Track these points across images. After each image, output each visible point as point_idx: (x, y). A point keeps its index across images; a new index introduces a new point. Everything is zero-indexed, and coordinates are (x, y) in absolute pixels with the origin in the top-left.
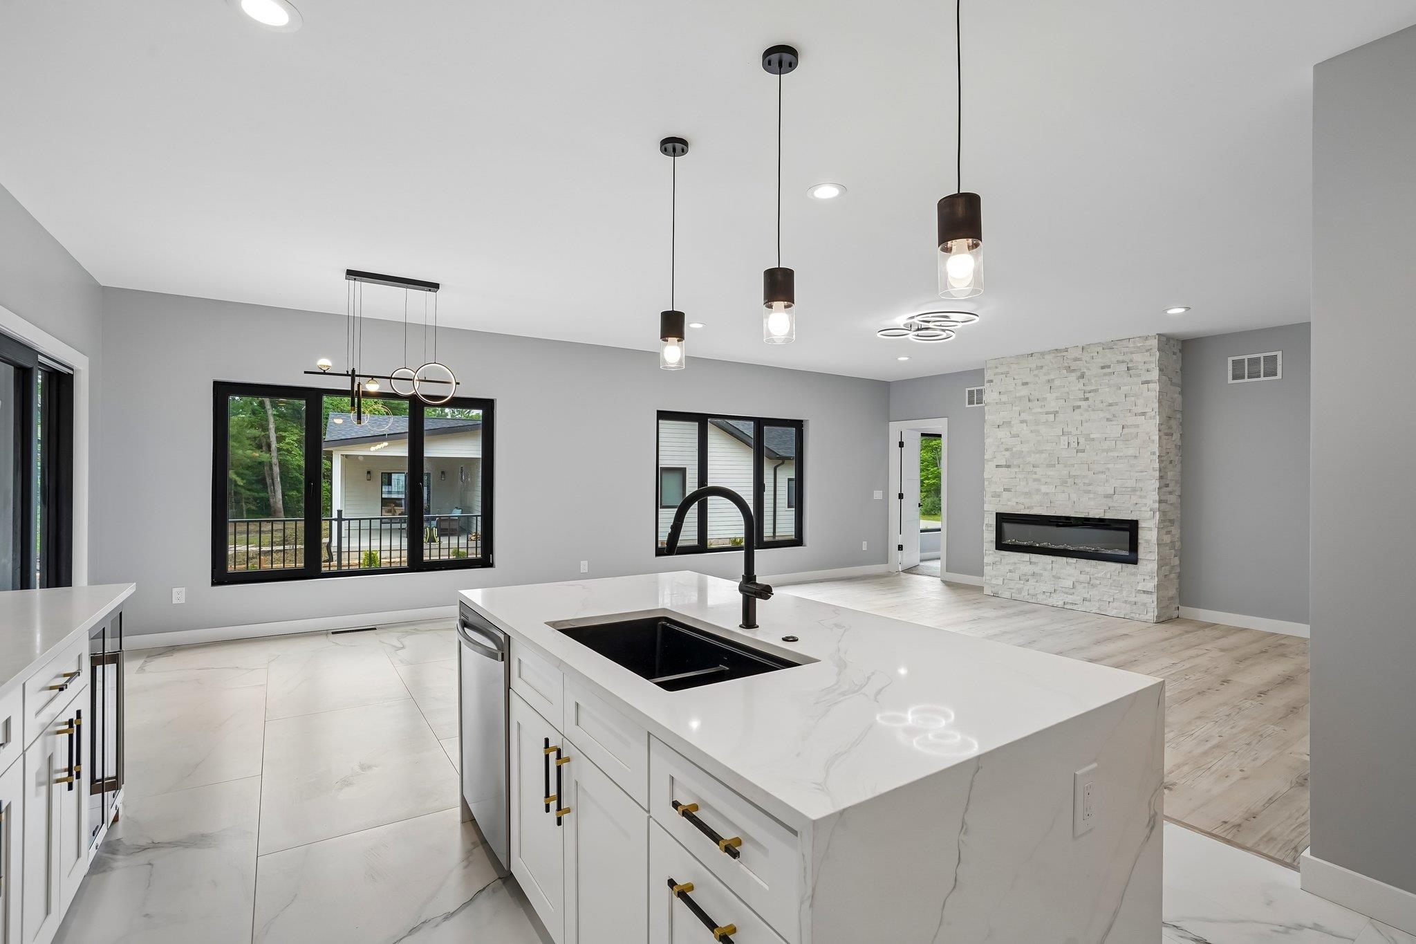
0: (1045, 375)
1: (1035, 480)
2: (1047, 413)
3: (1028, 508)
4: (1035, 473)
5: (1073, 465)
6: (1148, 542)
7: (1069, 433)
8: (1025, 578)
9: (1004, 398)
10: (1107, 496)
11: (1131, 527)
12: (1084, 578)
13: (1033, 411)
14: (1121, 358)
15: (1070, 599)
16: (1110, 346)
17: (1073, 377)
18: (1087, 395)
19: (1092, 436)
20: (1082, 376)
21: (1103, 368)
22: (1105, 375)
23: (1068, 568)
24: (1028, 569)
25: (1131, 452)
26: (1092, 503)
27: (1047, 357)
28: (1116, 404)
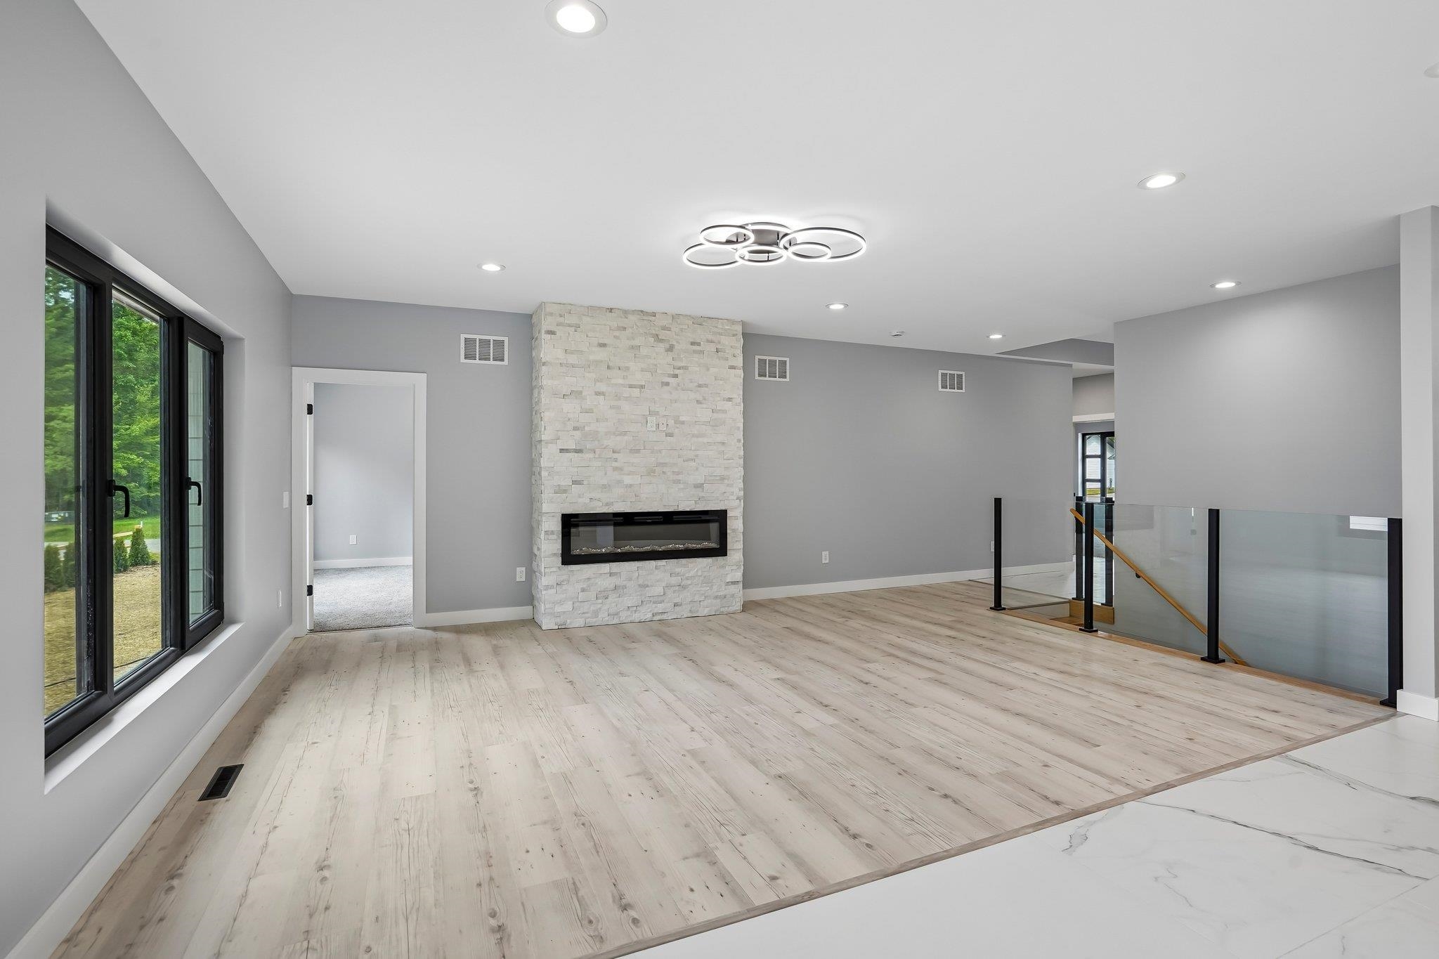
0: (628, 339)
1: (615, 469)
2: (631, 386)
3: (607, 504)
4: (616, 460)
5: (660, 451)
6: (734, 531)
7: (657, 413)
8: (603, 595)
9: (573, 359)
10: (699, 486)
11: (720, 517)
12: (674, 580)
13: (613, 381)
14: (710, 337)
15: (660, 608)
16: (700, 321)
17: (661, 347)
18: (677, 372)
19: (682, 419)
20: (671, 349)
21: (693, 344)
22: (695, 352)
23: (657, 572)
24: (608, 583)
25: (719, 438)
26: (682, 495)
27: (632, 318)
28: (706, 386)
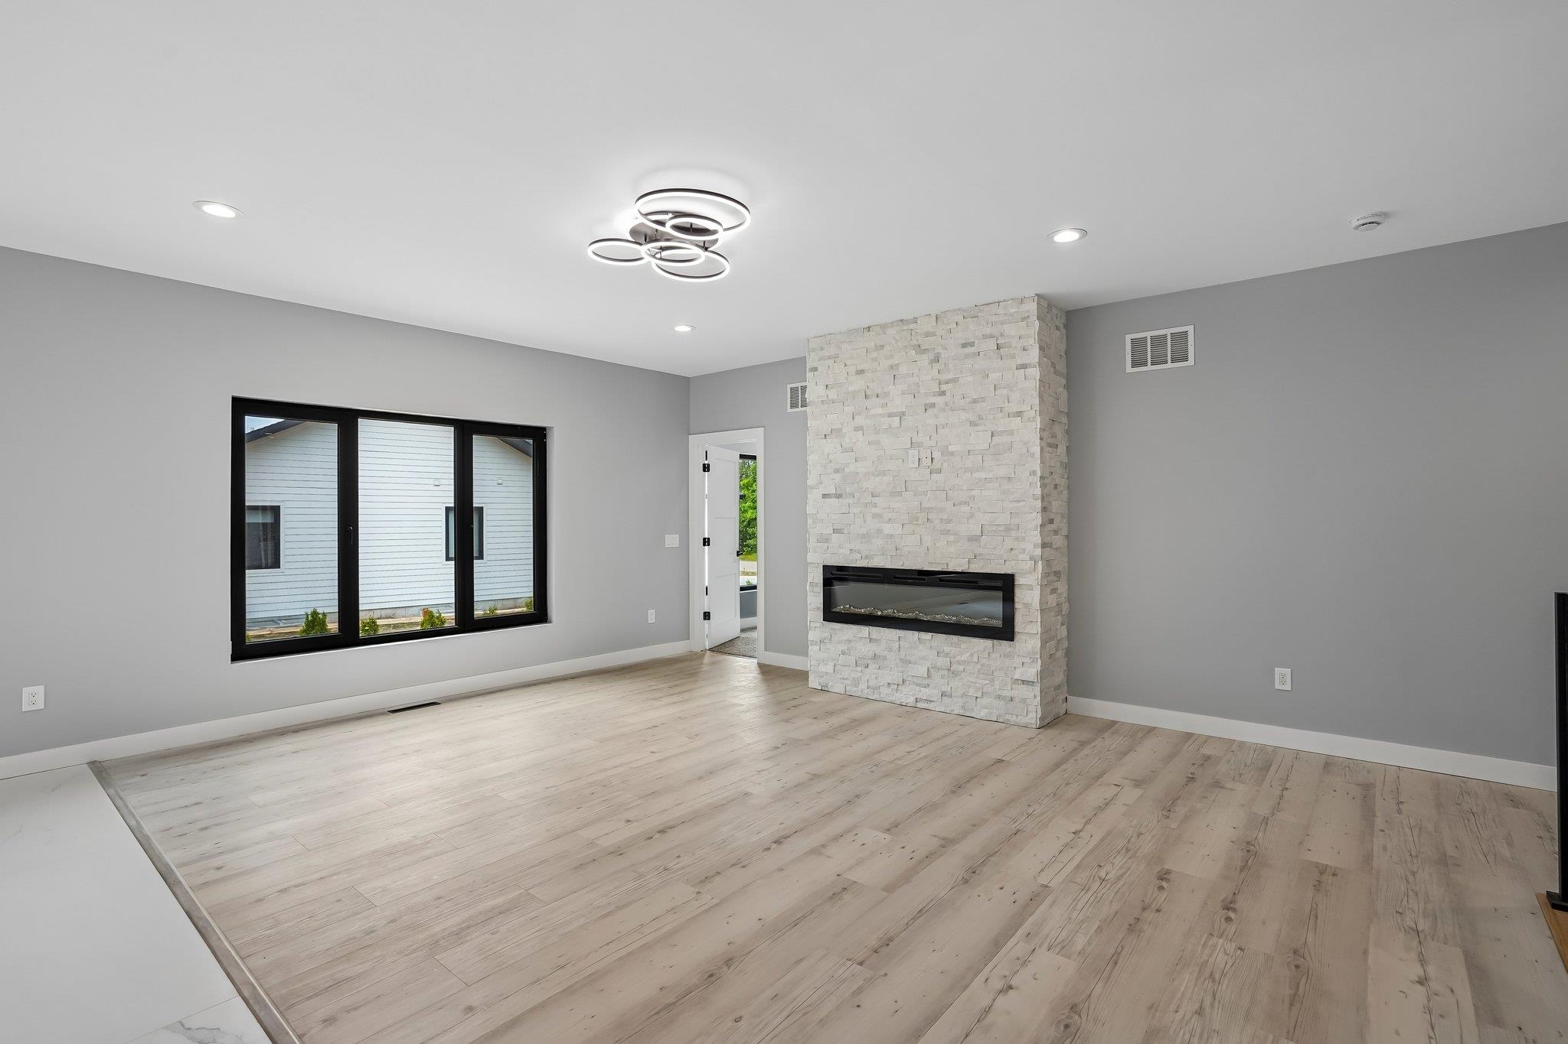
0: (886, 359)
1: (875, 516)
2: (890, 415)
3: (866, 557)
4: (875, 506)
5: (925, 493)
6: (1027, 606)
7: (920, 445)
8: (862, 663)
9: (832, 394)
10: (973, 539)
11: (1004, 585)
12: (942, 662)
13: (872, 412)
14: (988, 331)
15: (924, 693)
16: (973, 313)
17: (925, 359)
18: (944, 387)
19: (951, 448)
20: (937, 359)
21: (964, 346)
22: (967, 356)
23: (921, 647)
24: (865, 649)
25: (1003, 471)
26: (952, 549)
27: (891, 331)
28: (983, 399)
